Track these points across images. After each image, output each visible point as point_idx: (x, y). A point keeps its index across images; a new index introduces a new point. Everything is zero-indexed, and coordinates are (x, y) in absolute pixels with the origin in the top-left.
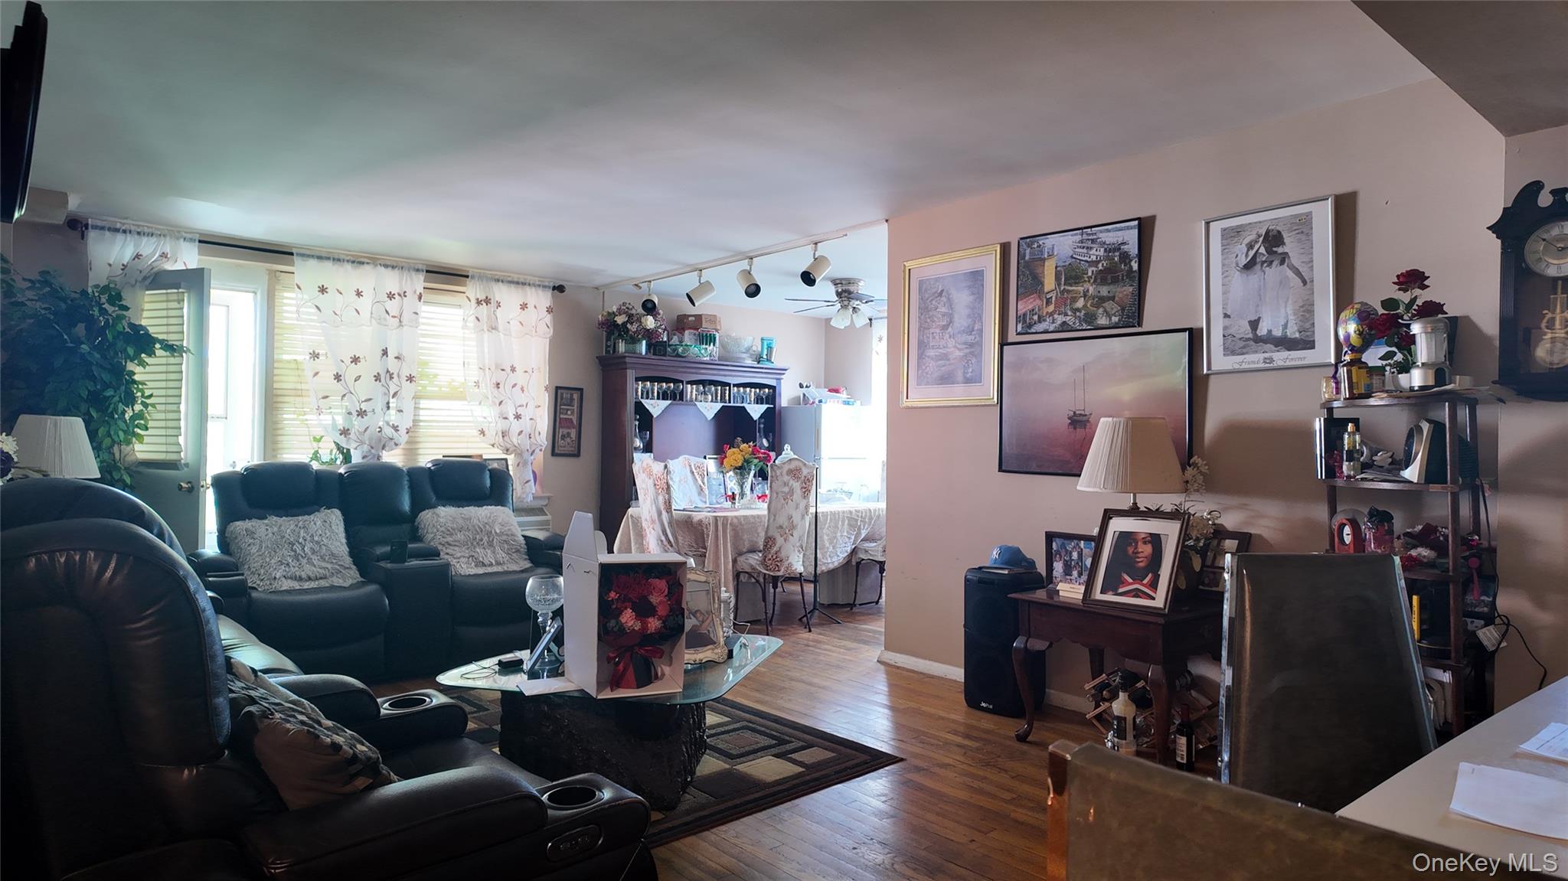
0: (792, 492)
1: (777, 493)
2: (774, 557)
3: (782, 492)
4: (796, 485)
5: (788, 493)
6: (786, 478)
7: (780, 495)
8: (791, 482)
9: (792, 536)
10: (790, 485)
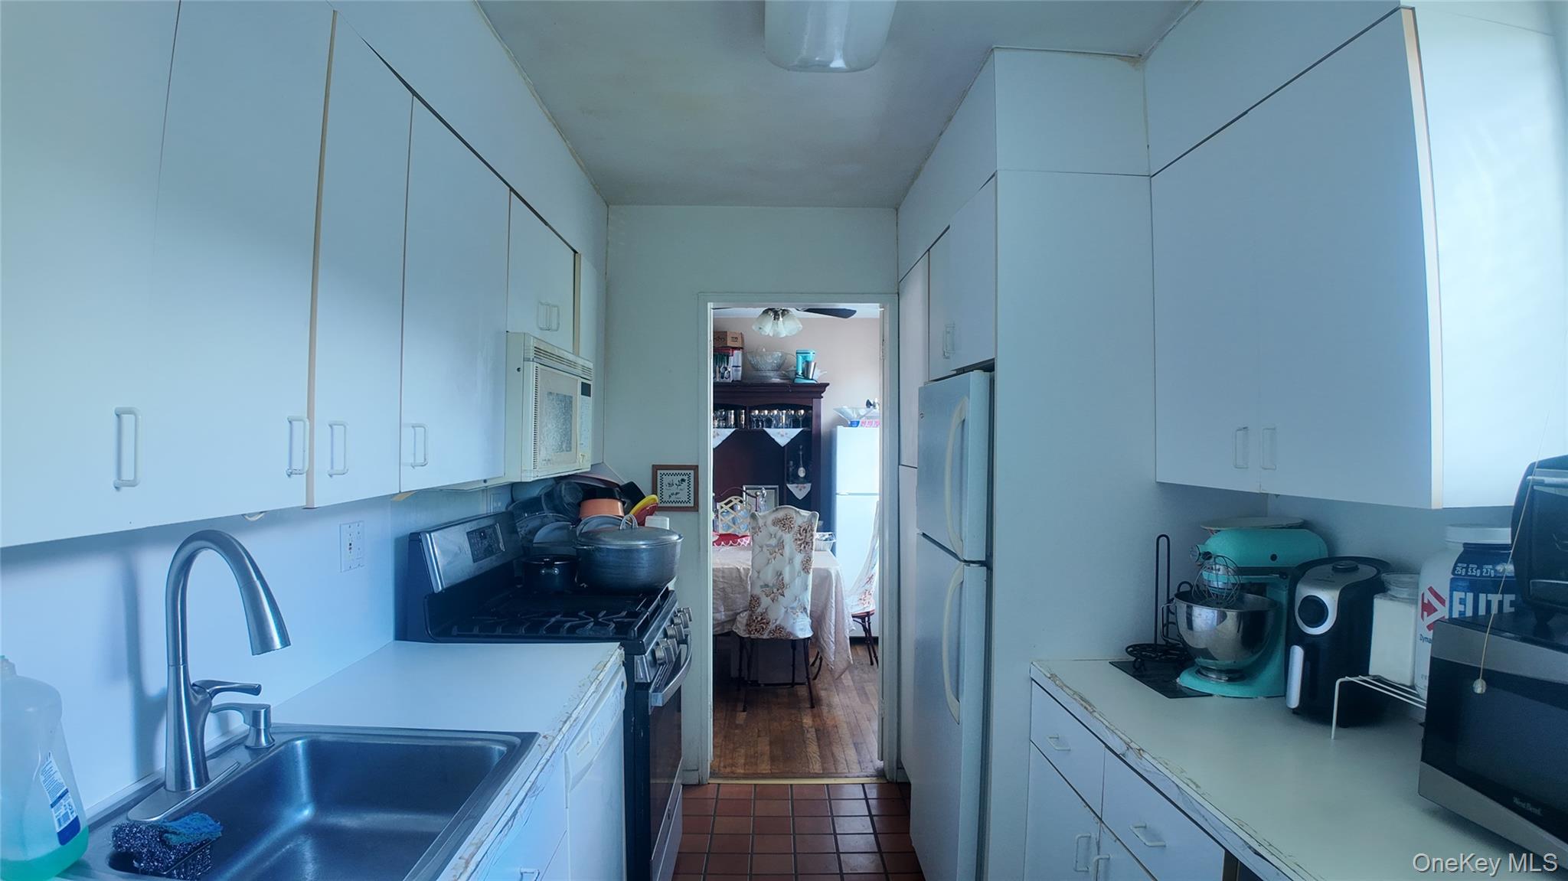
0: (781, 545)
1: (761, 547)
2: (759, 619)
3: (767, 546)
4: (788, 538)
5: (777, 546)
6: (773, 529)
7: (765, 549)
8: (780, 533)
9: (784, 596)
10: (778, 537)
